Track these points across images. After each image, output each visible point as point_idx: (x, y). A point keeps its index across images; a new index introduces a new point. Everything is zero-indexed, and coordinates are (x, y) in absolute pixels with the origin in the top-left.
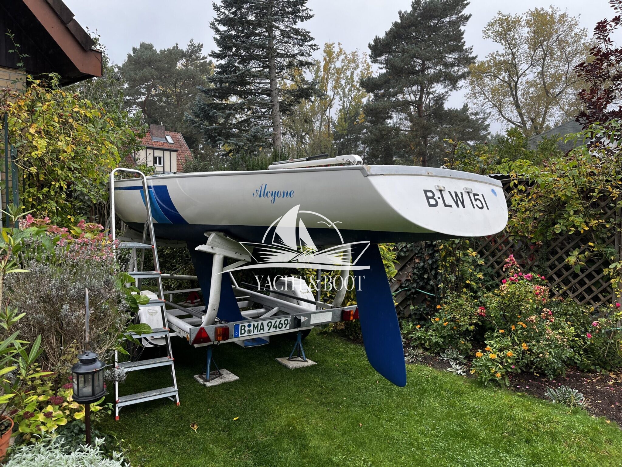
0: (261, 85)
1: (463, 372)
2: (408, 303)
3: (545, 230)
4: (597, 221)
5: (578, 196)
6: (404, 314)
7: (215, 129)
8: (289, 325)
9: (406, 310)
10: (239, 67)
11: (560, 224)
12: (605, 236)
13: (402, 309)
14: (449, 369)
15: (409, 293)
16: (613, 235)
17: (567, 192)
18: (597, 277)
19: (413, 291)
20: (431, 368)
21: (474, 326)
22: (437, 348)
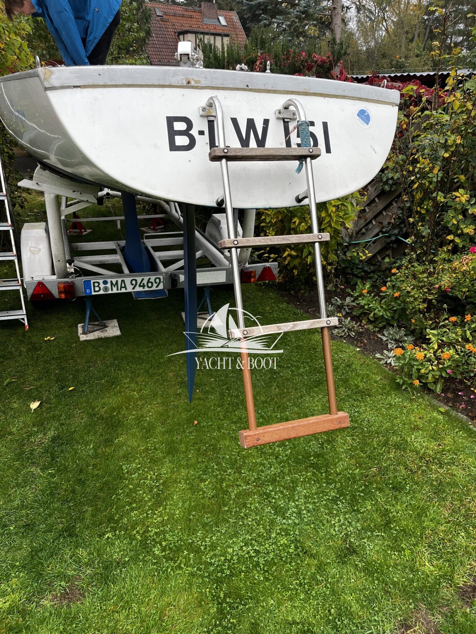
2: (387, 253)
6: (380, 266)
8: (162, 284)
13: (380, 259)
14: (378, 355)
15: (389, 240)
19: (393, 238)
20: (358, 349)
21: (426, 305)
22: (384, 322)
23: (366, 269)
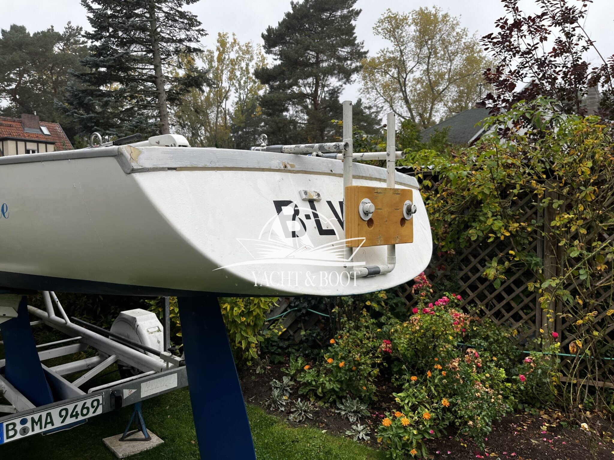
0: (144, 71)
1: (367, 435)
2: (299, 326)
3: (457, 236)
4: (518, 224)
5: (496, 193)
6: (294, 339)
7: (91, 118)
8: (100, 407)
9: (296, 335)
10: (117, 50)
11: (476, 228)
12: (526, 241)
13: (291, 333)
14: (348, 433)
15: (299, 314)
16: (535, 239)
17: (485, 189)
18: (518, 291)
19: (304, 311)
20: (324, 431)
21: (378, 370)
22: (333, 395)
23: (281, 344)
